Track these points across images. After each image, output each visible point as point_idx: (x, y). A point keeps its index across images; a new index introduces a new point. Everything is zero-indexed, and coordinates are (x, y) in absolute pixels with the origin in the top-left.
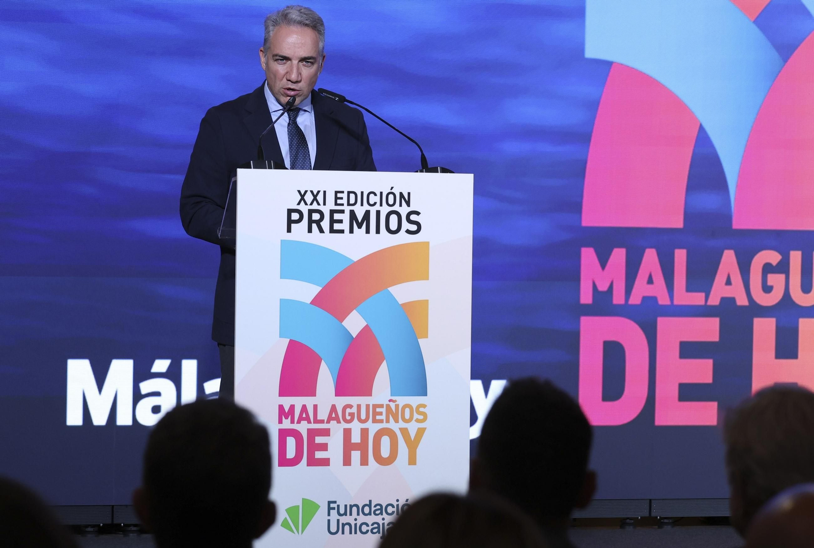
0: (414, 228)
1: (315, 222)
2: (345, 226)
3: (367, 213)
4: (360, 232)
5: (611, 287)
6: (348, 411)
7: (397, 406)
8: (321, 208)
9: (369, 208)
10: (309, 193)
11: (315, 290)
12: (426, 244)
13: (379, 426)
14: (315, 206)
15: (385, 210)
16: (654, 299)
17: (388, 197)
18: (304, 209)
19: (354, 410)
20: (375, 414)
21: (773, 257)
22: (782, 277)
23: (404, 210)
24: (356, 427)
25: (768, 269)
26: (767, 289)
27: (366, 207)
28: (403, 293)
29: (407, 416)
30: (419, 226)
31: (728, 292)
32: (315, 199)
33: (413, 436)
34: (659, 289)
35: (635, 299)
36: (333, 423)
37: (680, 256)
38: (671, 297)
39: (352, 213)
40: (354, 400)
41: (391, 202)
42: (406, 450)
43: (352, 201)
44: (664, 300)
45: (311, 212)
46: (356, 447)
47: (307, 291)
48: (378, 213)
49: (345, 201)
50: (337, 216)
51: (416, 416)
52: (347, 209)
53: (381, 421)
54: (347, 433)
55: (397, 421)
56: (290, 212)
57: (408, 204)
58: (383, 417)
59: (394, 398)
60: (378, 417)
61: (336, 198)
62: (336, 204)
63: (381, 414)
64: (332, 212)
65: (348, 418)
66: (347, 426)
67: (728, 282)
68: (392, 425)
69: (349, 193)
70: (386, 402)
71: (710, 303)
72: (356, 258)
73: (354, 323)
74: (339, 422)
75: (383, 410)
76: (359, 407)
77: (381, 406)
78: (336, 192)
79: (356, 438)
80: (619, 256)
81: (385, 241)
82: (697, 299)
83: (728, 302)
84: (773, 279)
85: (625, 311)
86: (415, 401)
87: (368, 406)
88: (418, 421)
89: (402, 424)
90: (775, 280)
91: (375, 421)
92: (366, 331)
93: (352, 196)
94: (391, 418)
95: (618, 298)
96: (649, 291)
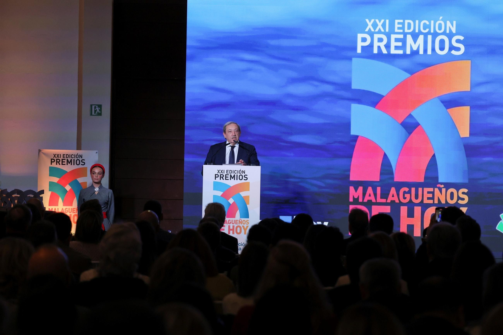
0: (246, 179)
1: (222, 177)
2: (229, 178)
3: (234, 175)
4: (232, 180)
5: (358, 196)
6: (229, 221)
7: (241, 220)
8: (223, 174)
9: (235, 174)
10: (220, 170)
11: (222, 193)
12: (249, 183)
13: (237, 225)
14: (222, 174)
15: (239, 174)
16: (371, 200)
17: (240, 171)
18: (219, 174)
19: (231, 221)
20: (236, 222)
21: (407, 189)
22: (409, 195)
23: (243, 175)
24: (231, 225)
25: (405, 193)
26: (405, 198)
27: (234, 174)
28: (243, 194)
29: (244, 223)
30: (247, 178)
31: (393, 199)
32: (222, 172)
33: (245, 227)
34: (372, 198)
35: (365, 200)
36: (226, 224)
37: (379, 189)
38: (376, 200)
39: (231, 175)
40: (231, 219)
41: (240, 173)
42: (244, 231)
43: (231, 172)
44: (374, 201)
45: (221, 175)
46: (231, 230)
47: (219, 193)
48: (237, 175)
49: (229, 172)
50: (227, 176)
51: (246, 223)
52: (229, 174)
53: (238, 224)
54: (229, 226)
55: (241, 224)
56: (216, 175)
57: (244, 173)
58: (238, 223)
59: (241, 219)
60: (237, 223)
61: (227, 172)
62: (227, 173)
63: (237, 222)
64: (226, 175)
65: (229, 223)
66: (229, 225)
67: (393, 196)
68: (240, 225)
69: (230, 170)
70: (239, 219)
71: (387, 202)
72: (231, 186)
73: (231, 201)
74: (227, 224)
75: (238, 221)
76: (232, 220)
77: (238, 220)
78: (227, 170)
79: (231, 228)
80: (360, 189)
81: (239, 182)
82: (384, 201)
83: (393, 202)
84: (406, 195)
85: (363, 204)
86: (246, 219)
87: (234, 220)
88: (247, 224)
89: (243, 225)
90: (407, 196)
91: (236, 224)
92: (234, 203)
93: (231, 171)
94: (240, 223)
95: (361, 200)
96: (370, 198)
